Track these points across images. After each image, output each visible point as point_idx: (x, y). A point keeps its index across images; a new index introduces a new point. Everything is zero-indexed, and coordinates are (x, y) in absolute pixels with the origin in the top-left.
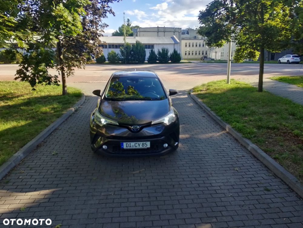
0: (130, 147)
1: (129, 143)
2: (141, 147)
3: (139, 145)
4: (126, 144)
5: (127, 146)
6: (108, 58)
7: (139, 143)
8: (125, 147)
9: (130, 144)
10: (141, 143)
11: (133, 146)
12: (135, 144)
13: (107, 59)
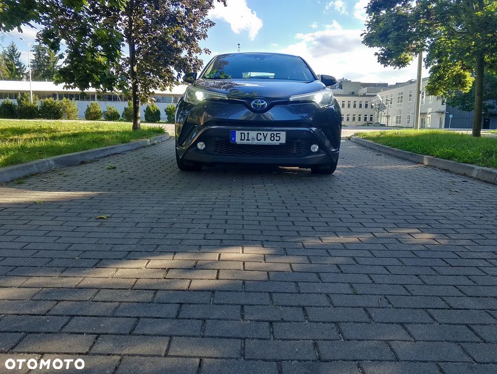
0: (248, 140)
1: (246, 132)
2: (268, 141)
3: (265, 138)
4: (241, 133)
5: (243, 139)
7: (265, 133)
8: (238, 140)
9: (248, 133)
10: (269, 133)
11: (253, 139)
12: (258, 134)
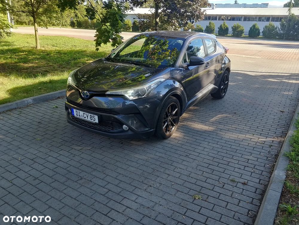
0: (79, 116)
2: (89, 119)
3: (87, 117)
4: (76, 111)
5: (77, 114)
6: (262, 32)
7: (87, 114)
9: (79, 112)
11: (82, 116)
12: (84, 114)
13: (261, 34)
